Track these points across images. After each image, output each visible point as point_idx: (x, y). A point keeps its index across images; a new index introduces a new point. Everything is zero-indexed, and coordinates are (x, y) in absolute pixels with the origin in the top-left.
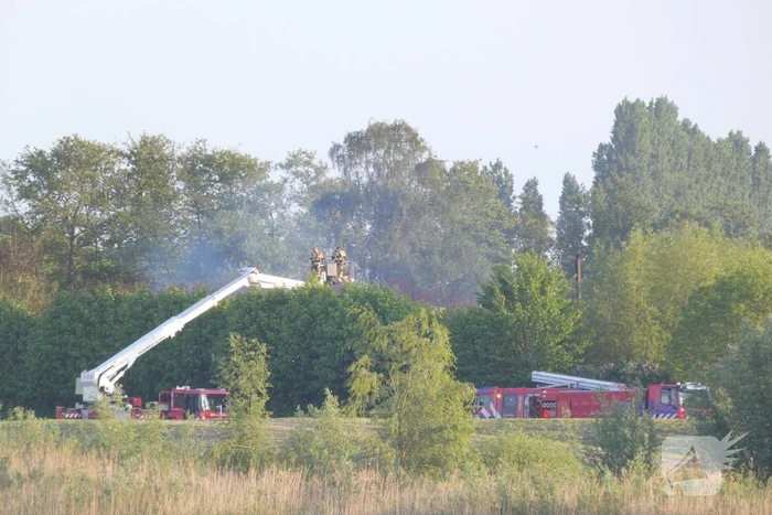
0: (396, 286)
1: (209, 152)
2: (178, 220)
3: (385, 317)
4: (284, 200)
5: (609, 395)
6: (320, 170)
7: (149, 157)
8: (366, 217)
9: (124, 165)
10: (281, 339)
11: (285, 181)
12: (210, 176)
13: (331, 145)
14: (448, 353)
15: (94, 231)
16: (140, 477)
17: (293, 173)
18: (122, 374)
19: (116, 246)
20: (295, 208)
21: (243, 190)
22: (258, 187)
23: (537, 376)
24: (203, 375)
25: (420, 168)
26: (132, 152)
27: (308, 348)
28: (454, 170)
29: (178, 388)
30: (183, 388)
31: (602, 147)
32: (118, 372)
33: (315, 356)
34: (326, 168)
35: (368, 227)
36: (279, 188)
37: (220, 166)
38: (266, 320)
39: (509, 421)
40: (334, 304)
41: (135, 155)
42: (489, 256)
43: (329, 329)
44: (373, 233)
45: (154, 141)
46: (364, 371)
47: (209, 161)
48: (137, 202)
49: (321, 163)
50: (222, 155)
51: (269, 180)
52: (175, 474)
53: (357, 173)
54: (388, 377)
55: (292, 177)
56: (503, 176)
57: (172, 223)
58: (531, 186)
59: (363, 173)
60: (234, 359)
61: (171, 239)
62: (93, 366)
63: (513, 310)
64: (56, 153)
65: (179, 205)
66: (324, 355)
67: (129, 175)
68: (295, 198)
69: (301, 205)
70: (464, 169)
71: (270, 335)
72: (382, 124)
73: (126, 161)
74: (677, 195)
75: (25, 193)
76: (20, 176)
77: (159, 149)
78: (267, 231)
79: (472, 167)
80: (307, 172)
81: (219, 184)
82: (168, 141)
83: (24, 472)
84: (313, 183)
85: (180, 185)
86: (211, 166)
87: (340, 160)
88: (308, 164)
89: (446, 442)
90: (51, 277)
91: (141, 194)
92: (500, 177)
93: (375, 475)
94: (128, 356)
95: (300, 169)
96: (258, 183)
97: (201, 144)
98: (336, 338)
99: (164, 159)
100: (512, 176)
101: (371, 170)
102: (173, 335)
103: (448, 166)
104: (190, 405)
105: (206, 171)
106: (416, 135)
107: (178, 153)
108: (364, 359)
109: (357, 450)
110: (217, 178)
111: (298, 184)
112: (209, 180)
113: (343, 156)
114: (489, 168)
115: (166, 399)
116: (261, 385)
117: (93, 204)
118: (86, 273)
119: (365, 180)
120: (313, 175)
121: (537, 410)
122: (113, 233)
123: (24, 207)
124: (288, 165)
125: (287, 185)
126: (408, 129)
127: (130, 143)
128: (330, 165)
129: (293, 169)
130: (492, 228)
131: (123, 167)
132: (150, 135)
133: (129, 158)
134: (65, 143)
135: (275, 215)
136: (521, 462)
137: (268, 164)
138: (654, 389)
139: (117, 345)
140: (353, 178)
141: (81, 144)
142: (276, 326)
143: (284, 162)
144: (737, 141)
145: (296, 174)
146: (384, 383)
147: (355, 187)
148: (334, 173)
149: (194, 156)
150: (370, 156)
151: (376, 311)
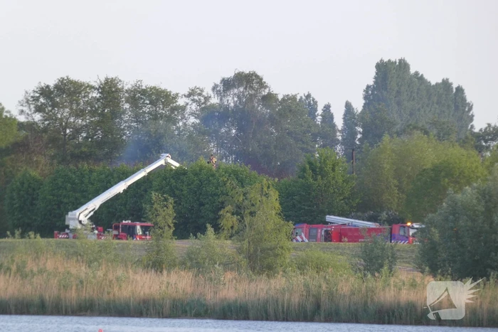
0: (249, 166)
1: (144, 87)
2: (125, 126)
3: (242, 183)
4: (186, 116)
5: (370, 230)
6: (207, 99)
7: (110, 89)
8: (233, 125)
9: (95, 94)
10: (183, 195)
11: (187, 104)
12: (144, 101)
13: (213, 85)
14: (277, 205)
15: (77, 131)
16: (100, 274)
17: (192, 100)
18: (92, 213)
19: (90, 140)
20: (192, 120)
21: (163, 109)
22: (172, 108)
23: (329, 218)
24: (138, 215)
25: (264, 98)
26: (100, 87)
27: (198, 199)
28: (283, 99)
29: (124, 222)
30: (127, 222)
31: (368, 87)
32: (90, 212)
33: (202, 204)
34: (210, 97)
35: (234, 131)
36: (183, 108)
37: (150, 96)
38: (175, 184)
39: (312, 243)
40: (213, 175)
41: (101, 88)
42: (302, 149)
43: (211, 189)
44: (237, 135)
45: (113, 80)
46: (229, 214)
47: (144, 92)
48: (102, 115)
49: (207, 94)
50: (151, 89)
51: (178, 103)
52: (120, 272)
53: (228, 101)
54: (243, 218)
55: (190, 102)
56: (312, 102)
57: (122, 127)
58: (327, 108)
59: (231, 101)
60: (155, 206)
61: (121, 136)
62: (76, 208)
63: (316, 180)
64: (56, 87)
65: (126, 117)
66: (208, 203)
67: (98, 100)
68: (192, 114)
69: (196, 118)
70: (289, 99)
71: (177, 192)
72: (243, 73)
73: (96, 91)
74: (411, 115)
75: (39, 109)
76: (36, 99)
77: (115, 85)
78: (176, 133)
79: (294, 98)
80: (200, 99)
81: (150, 106)
82: (120, 81)
83: (35, 269)
84: (203, 106)
85: (127, 106)
86: (144, 95)
87: (218, 93)
88: (200, 94)
89: (276, 255)
90: (53, 158)
91: (104, 110)
92: (309, 103)
93: (235, 274)
94: (96, 203)
95: (196, 98)
96: (171, 105)
97: (139, 83)
98: (214, 194)
99: (118, 90)
100: (317, 102)
101: (236, 99)
102: (122, 192)
103: (280, 97)
104: (130, 232)
105: (142, 98)
106: (261, 79)
107: (126, 88)
108: (229, 208)
109: (224, 260)
110: (148, 102)
111: (194, 106)
112: (143, 103)
113: (220, 91)
114: (304, 97)
115: (117, 228)
116: (170, 221)
117: (77, 116)
118: (73, 155)
119: (232, 105)
120: (203, 101)
121: (328, 237)
122: (88, 133)
123: (38, 117)
124: (189, 95)
125: (188, 106)
126: (257, 76)
127: (98, 82)
128: (212, 96)
129: (192, 97)
130: (304, 133)
131: (94, 95)
132: (110, 77)
133: (98, 90)
134: (62, 81)
135: (181, 124)
136: (319, 268)
137: (177, 94)
138: (396, 227)
139: (90, 196)
140: (226, 103)
141: (71, 82)
142: (181, 188)
143: (187, 93)
144: (446, 84)
145: (194, 101)
146: (240, 221)
147: (227, 108)
148: (215, 100)
149: (135, 90)
150: (236, 91)
151: (237, 179)
